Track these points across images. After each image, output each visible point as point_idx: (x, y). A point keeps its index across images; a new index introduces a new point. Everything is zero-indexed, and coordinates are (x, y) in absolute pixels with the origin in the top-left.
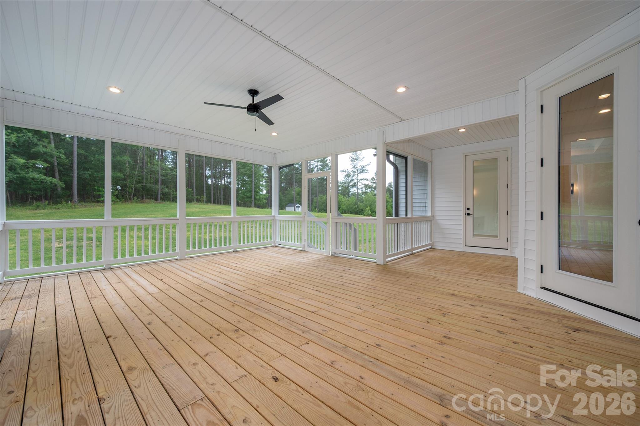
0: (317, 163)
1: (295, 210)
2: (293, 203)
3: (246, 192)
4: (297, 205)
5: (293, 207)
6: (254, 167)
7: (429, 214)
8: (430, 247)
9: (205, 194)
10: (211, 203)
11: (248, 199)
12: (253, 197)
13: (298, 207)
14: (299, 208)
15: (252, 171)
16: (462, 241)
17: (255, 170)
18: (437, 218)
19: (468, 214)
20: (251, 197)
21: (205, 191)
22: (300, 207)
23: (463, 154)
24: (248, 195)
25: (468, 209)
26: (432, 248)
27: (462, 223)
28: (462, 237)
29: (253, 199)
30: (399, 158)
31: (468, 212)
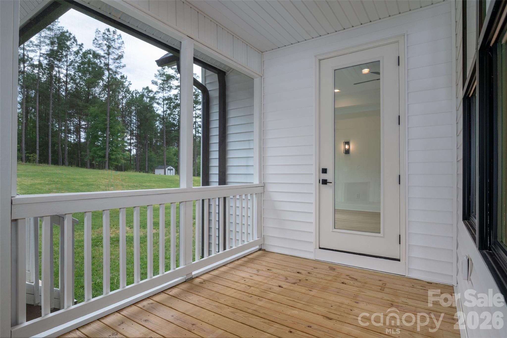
0: (196, 119)
1: (165, 173)
2: (164, 165)
3: (97, 150)
4: (169, 168)
5: (164, 170)
6: (108, 119)
7: (256, 181)
8: (257, 247)
9: (38, 152)
10: (48, 163)
11: (100, 159)
12: (107, 156)
13: (170, 170)
14: (172, 171)
15: (106, 125)
16: (312, 238)
17: (110, 124)
18: (270, 188)
19: (325, 182)
20: (104, 157)
21: (38, 148)
22: (172, 169)
23: (315, 56)
24: (100, 154)
25: (324, 171)
26: (260, 250)
27: (313, 199)
28: (312, 228)
29: (107, 159)
30: (212, 73)
31: (324, 176)
